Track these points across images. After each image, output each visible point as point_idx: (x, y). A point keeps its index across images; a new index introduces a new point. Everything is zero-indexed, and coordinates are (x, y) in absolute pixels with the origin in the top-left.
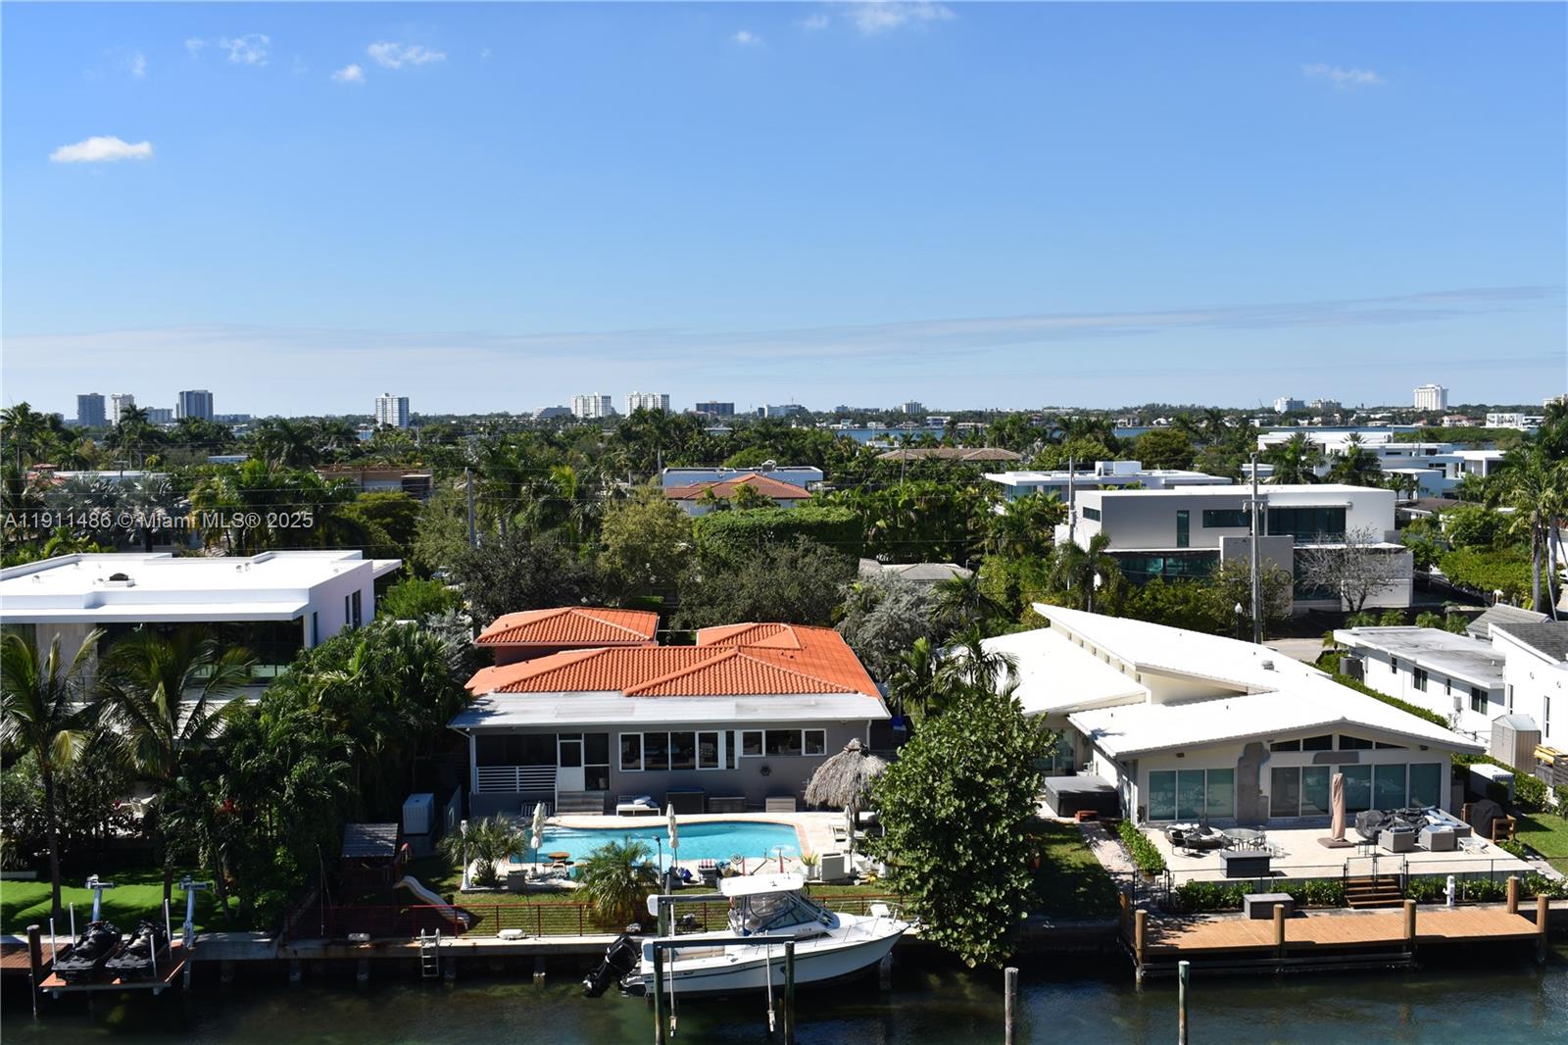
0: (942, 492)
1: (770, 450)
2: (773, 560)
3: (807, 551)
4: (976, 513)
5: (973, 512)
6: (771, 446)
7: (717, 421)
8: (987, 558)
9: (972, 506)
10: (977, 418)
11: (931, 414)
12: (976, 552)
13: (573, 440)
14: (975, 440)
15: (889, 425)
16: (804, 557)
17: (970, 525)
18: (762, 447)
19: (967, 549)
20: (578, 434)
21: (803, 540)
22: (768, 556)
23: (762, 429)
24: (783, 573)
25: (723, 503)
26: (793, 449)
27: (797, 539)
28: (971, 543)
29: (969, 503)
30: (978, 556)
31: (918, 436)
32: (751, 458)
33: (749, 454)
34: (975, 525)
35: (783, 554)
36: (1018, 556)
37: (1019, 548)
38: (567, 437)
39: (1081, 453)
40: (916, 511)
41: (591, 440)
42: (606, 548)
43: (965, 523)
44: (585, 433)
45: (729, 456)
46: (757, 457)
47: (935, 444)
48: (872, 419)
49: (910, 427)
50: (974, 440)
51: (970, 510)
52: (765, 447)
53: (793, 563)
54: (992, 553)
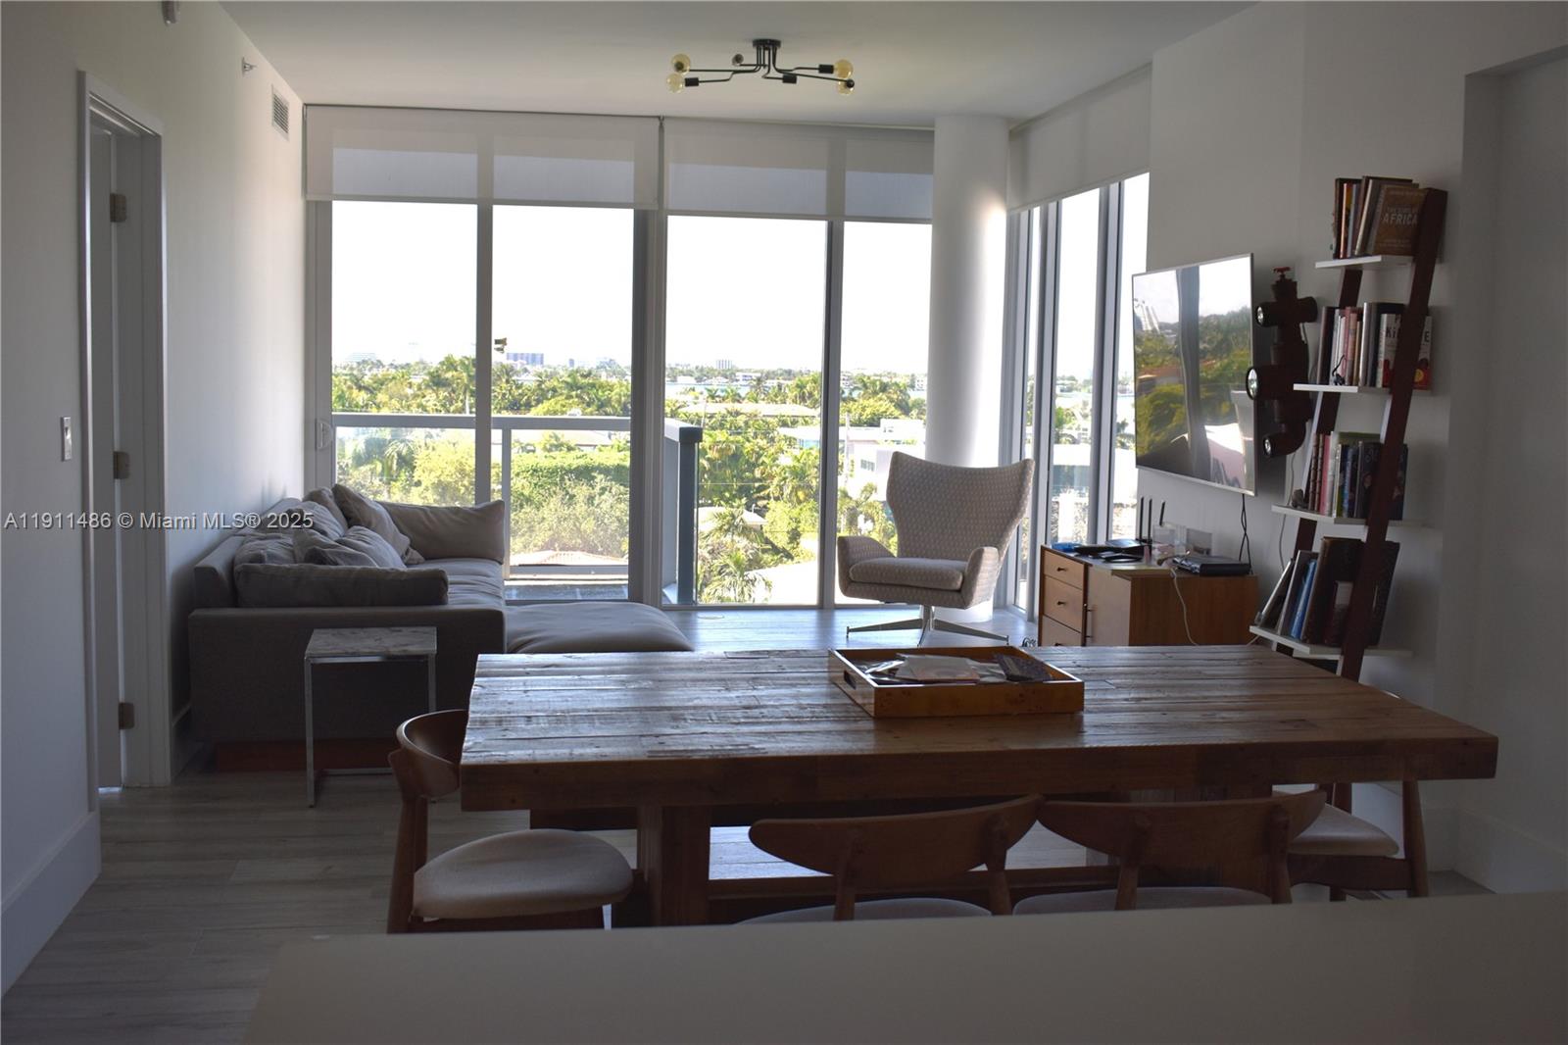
0: (732, 442)
1: (576, 400)
2: (572, 497)
3: (603, 490)
4: (763, 463)
5: (760, 461)
6: (577, 396)
7: (526, 370)
8: (772, 504)
9: (759, 456)
10: (786, 376)
11: (741, 371)
12: (763, 498)
13: (382, 385)
14: (778, 396)
15: (699, 380)
16: (600, 494)
17: (757, 473)
18: (569, 397)
19: (755, 496)
20: (386, 379)
21: (600, 479)
22: (567, 493)
23: (569, 380)
24: (581, 508)
25: (529, 448)
26: (599, 400)
27: (594, 478)
28: (760, 489)
29: (757, 453)
30: (765, 502)
31: (722, 391)
32: (558, 407)
33: (556, 404)
34: (763, 473)
35: (581, 491)
36: (800, 502)
37: (801, 495)
38: (375, 382)
39: (868, 411)
40: (708, 460)
41: (399, 386)
42: (418, 484)
43: (753, 472)
44: (394, 378)
45: (537, 405)
46: (564, 406)
47: (737, 398)
48: (682, 373)
49: (717, 384)
50: (776, 396)
51: (757, 459)
52: (572, 397)
53: (590, 499)
54: (777, 499)
